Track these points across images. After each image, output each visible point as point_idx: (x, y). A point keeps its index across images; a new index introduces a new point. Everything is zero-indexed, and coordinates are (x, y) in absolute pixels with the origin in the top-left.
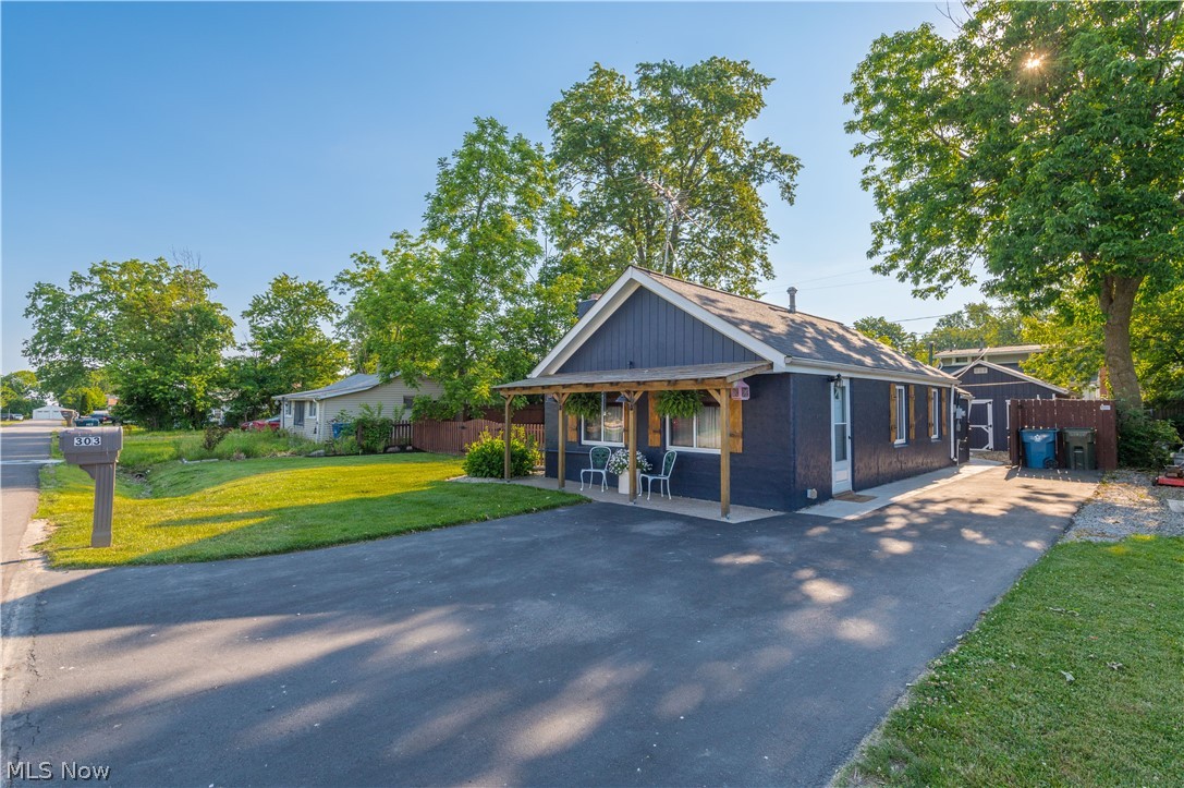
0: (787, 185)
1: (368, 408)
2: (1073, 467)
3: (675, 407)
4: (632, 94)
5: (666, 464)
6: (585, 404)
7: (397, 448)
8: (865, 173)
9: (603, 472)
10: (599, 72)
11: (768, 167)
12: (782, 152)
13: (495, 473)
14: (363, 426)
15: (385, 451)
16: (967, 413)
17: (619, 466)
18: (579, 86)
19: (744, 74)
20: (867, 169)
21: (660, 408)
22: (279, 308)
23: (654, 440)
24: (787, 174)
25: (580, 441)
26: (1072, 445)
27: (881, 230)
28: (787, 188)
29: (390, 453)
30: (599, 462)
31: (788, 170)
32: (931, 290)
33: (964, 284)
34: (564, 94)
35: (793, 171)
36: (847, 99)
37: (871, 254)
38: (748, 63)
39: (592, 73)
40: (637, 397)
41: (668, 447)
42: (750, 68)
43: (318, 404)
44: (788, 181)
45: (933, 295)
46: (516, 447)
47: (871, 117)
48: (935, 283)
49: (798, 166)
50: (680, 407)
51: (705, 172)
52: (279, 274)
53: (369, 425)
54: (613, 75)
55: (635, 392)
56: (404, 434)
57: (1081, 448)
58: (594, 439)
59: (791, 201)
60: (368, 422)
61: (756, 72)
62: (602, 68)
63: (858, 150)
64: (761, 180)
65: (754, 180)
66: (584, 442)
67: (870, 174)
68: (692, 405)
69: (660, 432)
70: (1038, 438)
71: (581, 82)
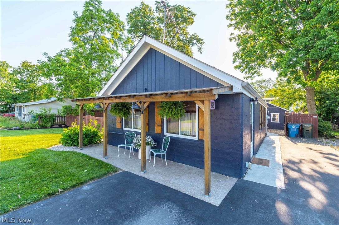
0: (200, 48)
1: (45, 110)
2: (305, 137)
3: (169, 113)
4: (154, 14)
5: (164, 143)
6: (121, 110)
7: (57, 126)
8: (231, 35)
9: (130, 147)
10: (143, 4)
11: (195, 41)
12: (199, 37)
13: (76, 144)
14: (40, 117)
15: (51, 127)
16: (270, 118)
17: (138, 145)
18: (136, 8)
19: (188, 12)
20: (232, 34)
21: (160, 113)
22: (24, 73)
23: (158, 130)
24: (200, 45)
25: (122, 128)
26: (305, 130)
27: (236, 54)
28: (200, 49)
29: (54, 128)
30: (130, 140)
31: (200, 43)
32: (249, 77)
33: (259, 76)
34: (132, 10)
35: (202, 43)
36: (227, 7)
37: (234, 62)
38: (189, 8)
39: (141, 4)
40: (146, 106)
41: (166, 134)
42: (190, 10)
43: (25, 107)
44: (200, 47)
45: (250, 78)
46: (90, 130)
47: (235, 13)
48: (250, 75)
49: (203, 42)
50: (173, 113)
51: (176, 41)
52: (24, 60)
53: (44, 116)
54: (147, 6)
55: (144, 103)
56: (61, 120)
57: (309, 131)
58: (129, 128)
59: (201, 52)
60: (43, 115)
61: (192, 11)
62: (144, 3)
63: (230, 26)
64: (193, 45)
65: (191, 44)
66: (124, 129)
67: (233, 36)
68: (179, 112)
69: (161, 126)
70: (293, 127)
71: (137, 6)
